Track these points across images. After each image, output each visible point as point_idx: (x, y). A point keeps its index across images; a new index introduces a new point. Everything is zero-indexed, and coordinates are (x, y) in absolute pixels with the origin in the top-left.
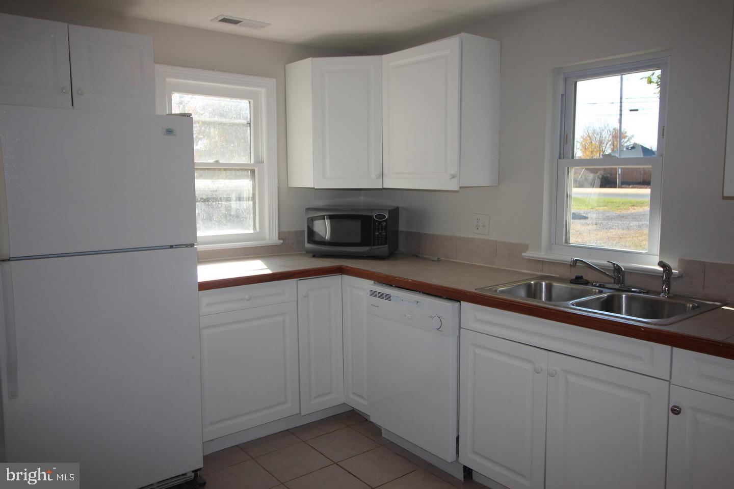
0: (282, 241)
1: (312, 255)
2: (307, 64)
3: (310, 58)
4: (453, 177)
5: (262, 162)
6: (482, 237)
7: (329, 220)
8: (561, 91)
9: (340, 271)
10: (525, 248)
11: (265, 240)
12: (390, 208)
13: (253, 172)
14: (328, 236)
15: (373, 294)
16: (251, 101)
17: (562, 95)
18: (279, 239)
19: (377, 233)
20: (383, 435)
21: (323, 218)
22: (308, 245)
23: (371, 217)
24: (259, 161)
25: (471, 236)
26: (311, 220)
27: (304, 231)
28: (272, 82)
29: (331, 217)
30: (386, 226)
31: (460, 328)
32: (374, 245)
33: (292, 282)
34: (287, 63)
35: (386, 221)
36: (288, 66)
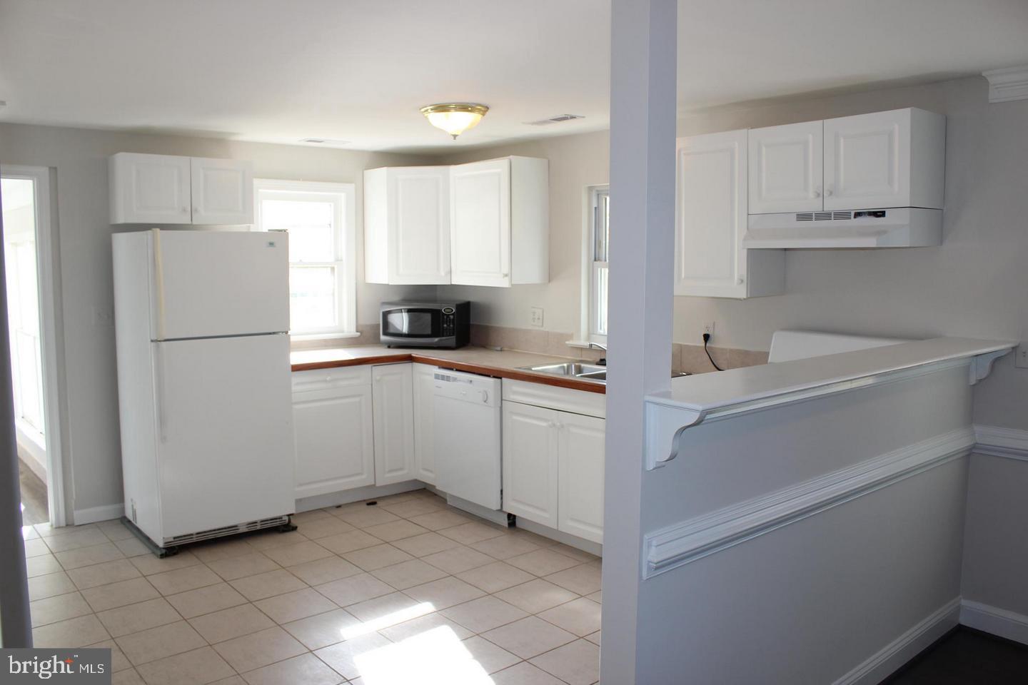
0: (359, 334)
1: (386, 346)
2: (383, 172)
3: (385, 168)
4: (506, 275)
5: (341, 260)
6: (537, 328)
7: (406, 314)
8: (595, 205)
9: (410, 359)
10: (570, 337)
11: (343, 332)
12: (458, 303)
13: (333, 269)
14: (405, 329)
15: (437, 377)
16: (332, 204)
17: (596, 208)
18: (357, 331)
19: (445, 326)
20: (449, 503)
21: (401, 311)
22: (383, 338)
23: (440, 311)
24: (338, 260)
25: (530, 328)
26: (386, 315)
27: (379, 325)
28: (351, 187)
29: (409, 311)
30: (453, 319)
31: (502, 400)
32: (443, 336)
33: (367, 367)
34: (366, 169)
35: (453, 314)
36: (365, 172)
